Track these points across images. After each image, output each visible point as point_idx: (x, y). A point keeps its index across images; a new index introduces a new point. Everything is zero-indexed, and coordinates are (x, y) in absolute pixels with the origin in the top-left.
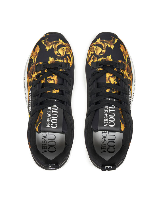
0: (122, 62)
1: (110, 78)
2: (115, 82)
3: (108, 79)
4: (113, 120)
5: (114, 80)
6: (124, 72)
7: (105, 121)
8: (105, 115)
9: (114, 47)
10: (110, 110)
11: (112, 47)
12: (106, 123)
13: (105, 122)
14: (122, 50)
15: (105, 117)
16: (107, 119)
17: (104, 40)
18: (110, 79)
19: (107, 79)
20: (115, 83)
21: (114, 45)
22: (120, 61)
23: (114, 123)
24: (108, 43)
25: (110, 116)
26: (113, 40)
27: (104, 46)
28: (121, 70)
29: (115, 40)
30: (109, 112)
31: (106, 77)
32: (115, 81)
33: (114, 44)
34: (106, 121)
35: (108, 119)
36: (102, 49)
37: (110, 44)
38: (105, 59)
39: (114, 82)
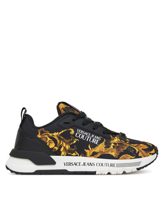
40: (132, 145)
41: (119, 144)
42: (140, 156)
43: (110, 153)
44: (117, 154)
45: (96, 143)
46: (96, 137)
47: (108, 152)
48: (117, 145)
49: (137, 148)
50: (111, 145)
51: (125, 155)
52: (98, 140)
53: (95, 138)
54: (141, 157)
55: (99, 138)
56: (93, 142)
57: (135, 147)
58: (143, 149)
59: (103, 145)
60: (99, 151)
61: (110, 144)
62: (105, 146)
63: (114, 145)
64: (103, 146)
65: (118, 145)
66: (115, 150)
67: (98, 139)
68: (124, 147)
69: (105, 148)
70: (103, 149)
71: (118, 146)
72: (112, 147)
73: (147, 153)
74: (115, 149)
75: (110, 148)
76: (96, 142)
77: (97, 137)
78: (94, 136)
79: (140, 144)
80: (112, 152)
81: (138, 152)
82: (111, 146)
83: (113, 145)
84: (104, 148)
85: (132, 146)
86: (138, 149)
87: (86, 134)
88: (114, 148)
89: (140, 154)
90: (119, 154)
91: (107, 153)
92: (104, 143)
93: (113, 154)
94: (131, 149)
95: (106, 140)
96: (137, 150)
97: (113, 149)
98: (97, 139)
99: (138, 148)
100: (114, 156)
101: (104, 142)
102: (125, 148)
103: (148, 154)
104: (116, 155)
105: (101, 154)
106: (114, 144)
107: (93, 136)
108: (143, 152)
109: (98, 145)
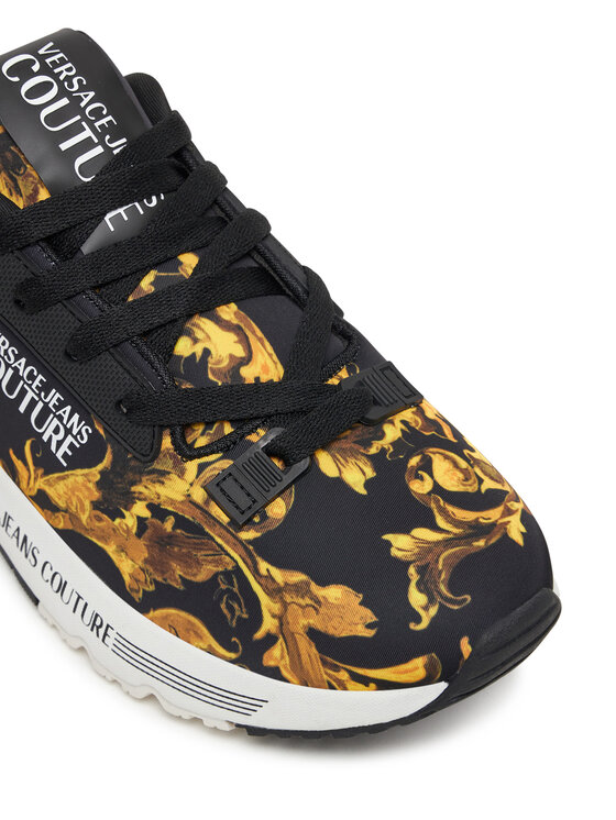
0: (264, 517)
1: (240, 352)
2: (196, 341)
3: (248, 333)
4: (34, 93)
5: (207, 352)
6: (201, 468)
7: (70, 65)
8: (92, 94)
9: (394, 552)
10: (88, 133)
11: (402, 544)
12: (55, 58)
13: (62, 61)
14: (334, 593)
15: (80, 82)
16: (62, 78)
17: (481, 543)
18: (232, 337)
19: (254, 332)
20: (190, 334)
21: (407, 564)
22: (278, 509)
23: (16, 79)
24: (447, 543)
25: (64, 101)
26: (443, 588)
27: (450, 508)
28: (226, 464)
29: (431, 601)
30: (84, 118)
31: (267, 344)
32: (198, 350)
33: (412, 570)
34: (63, 68)
35: (58, 81)
36: (437, 489)
37: (429, 549)
38: (373, 451)
39: (199, 334)
40: (264, 566)
41: (181, 522)
42: (272, 663)
43: (110, 549)
44: (142, 577)
45: (59, 455)
46: (66, 417)
47: (105, 539)
48: (169, 525)
49: (276, 608)
50: (128, 509)
51: (183, 614)
52: (70, 439)
53: (60, 418)
54: (275, 673)
55: (80, 432)
56: (45, 438)
57: (275, 591)
58: (313, 634)
59: (91, 485)
60: (62, 504)
61: (130, 500)
62: (96, 495)
63: (146, 514)
64: (88, 489)
65: (174, 528)
66: (141, 550)
67: (75, 431)
68: (198, 563)
69: (96, 505)
70: (83, 511)
71: (170, 536)
72: (130, 521)
73: (337, 669)
74: (141, 543)
75: (118, 521)
76: (59, 444)
77: (76, 417)
78: (61, 405)
79: (323, 583)
80: (122, 549)
81: (270, 640)
82: (126, 513)
83: (140, 509)
84: (87, 504)
85: (256, 572)
86: (281, 618)
87: (21, 368)
88: (139, 534)
89: (276, 655)
90: (152, 588)
91: (98, 538)
92: (95, 472)
93: (126, 567)
94: (233, 596)
95: (114, 463)
96: (269, 624)
97: (134, 539)
98: (68, 431)
99: (285, 605)
100: (127, 578)
101: (100, 467)
102: (203, 575)
103: (344, 676)
104: (137, 581)
105: (71, 528)
106: (150, 507)
107: (54, 397)
108: (303, 652)
109: (62, 469)
